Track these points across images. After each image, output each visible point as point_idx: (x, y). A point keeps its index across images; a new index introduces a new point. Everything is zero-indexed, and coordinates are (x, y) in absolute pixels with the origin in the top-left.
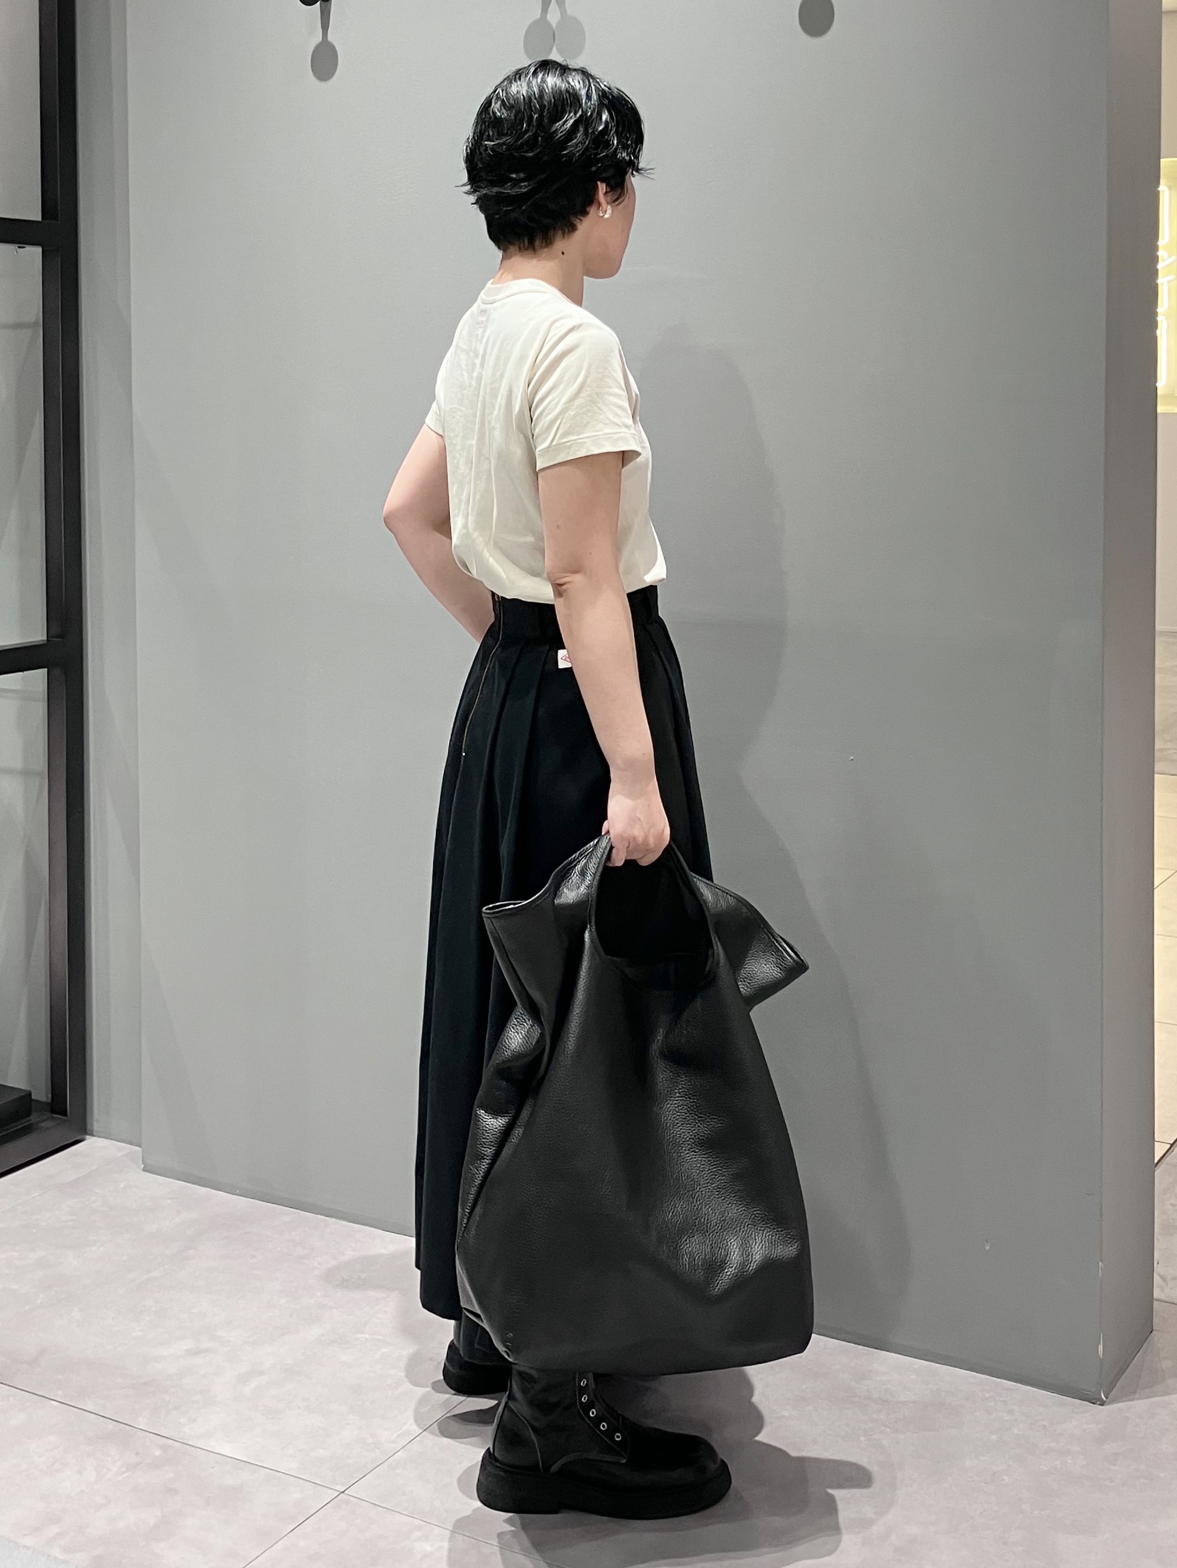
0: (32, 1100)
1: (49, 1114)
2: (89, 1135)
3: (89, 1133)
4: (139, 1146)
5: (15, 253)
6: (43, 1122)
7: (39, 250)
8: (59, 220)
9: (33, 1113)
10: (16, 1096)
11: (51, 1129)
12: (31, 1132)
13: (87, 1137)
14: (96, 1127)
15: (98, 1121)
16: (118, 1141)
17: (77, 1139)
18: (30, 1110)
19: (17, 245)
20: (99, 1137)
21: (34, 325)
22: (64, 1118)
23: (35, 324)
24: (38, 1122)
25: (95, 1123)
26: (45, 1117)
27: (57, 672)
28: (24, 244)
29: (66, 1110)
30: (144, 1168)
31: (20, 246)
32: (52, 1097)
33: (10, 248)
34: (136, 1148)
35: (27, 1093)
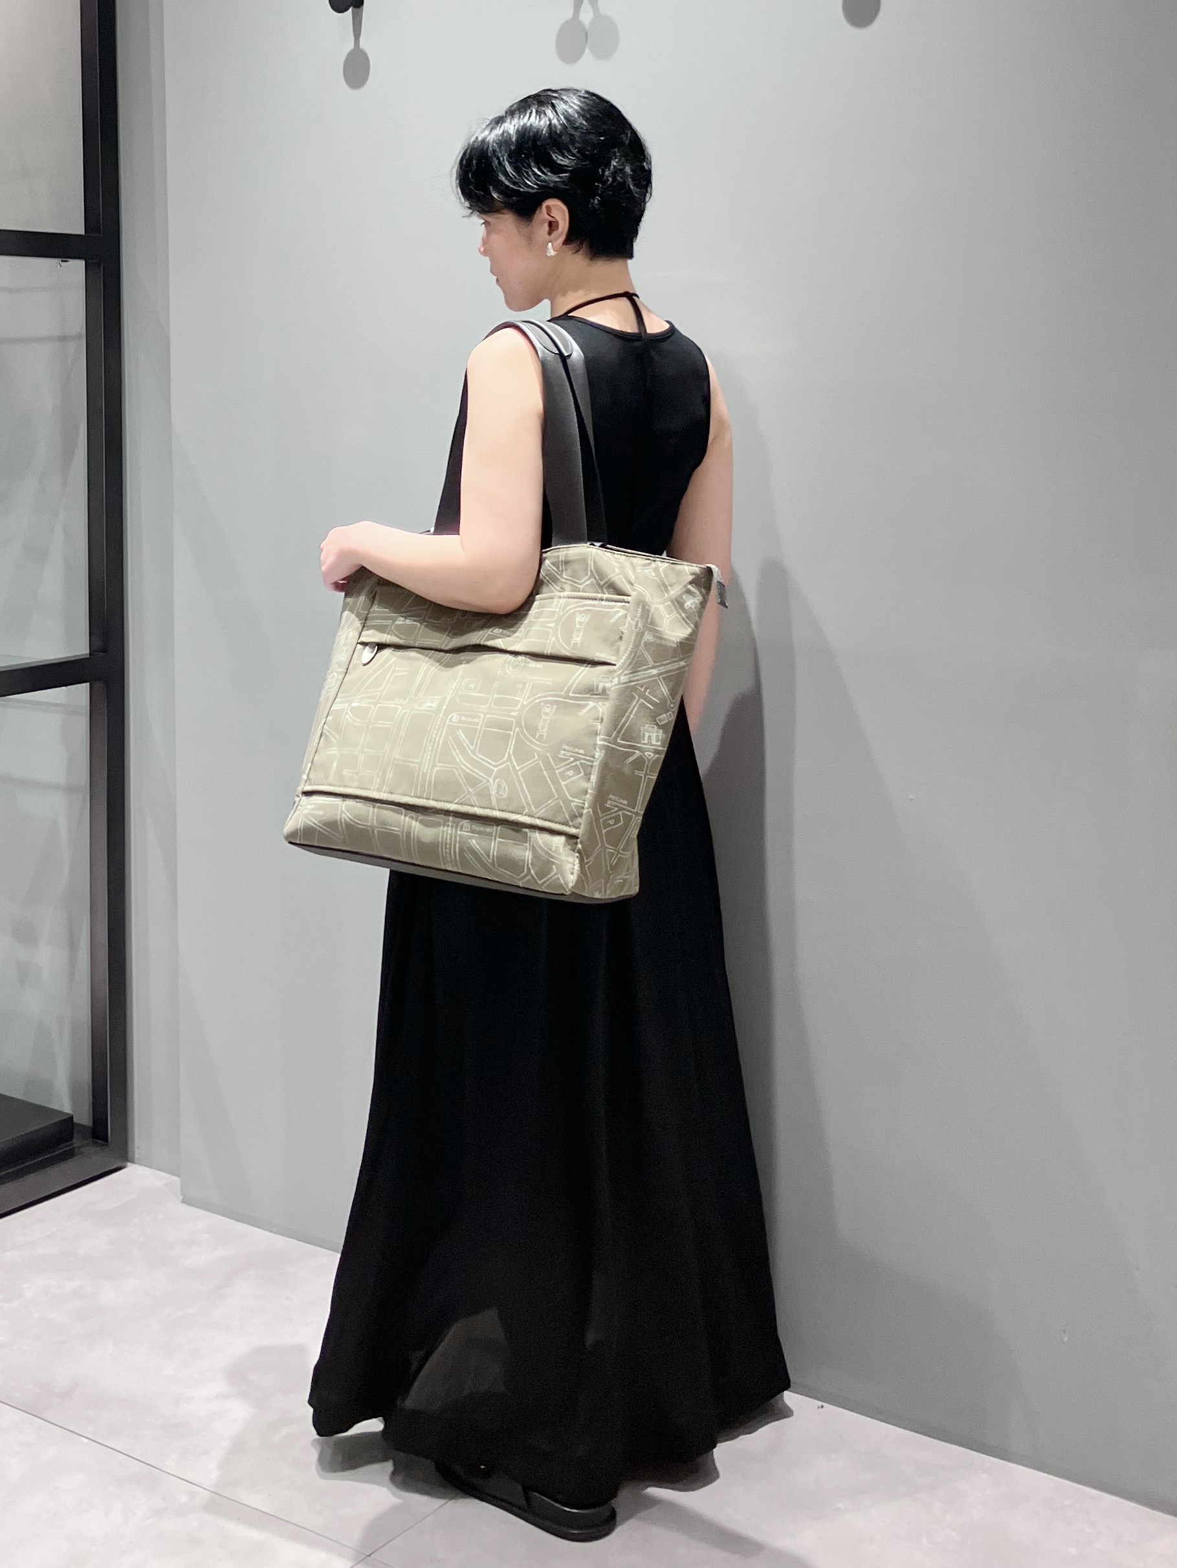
0: (73, 1124)
1: (90, 1139)
2: (129, 1161)
3: (129, 1158)
4: (179, 1177)
5: (59, 266)
6: (83, 1146)
7: (83, 262)
8: (101, 234)
9: (74, 1138)
10: (60, 1119)
11: (90, 1155)
12: (71, 1157)
13: (129, 1164)
14: (137, 1156)
15: (138, 1148)
16: (157, 1170)
17: (119, 1165)
18: (72, 1134)
19: (60, 259)
20: (136, 1164)
21: (79, 337)
22: (104, 1143)
24: (80, 1147)
25: (136, 1149)
26: (87, 1142)
27: (100, 686)
28: (67, 258)
29: (107, 1135)
30: (183, 1199)
31: (63, 259)
32: (94, 1122)
33: (54, 262)
34: (176, 1178)
35: (71, 1116)
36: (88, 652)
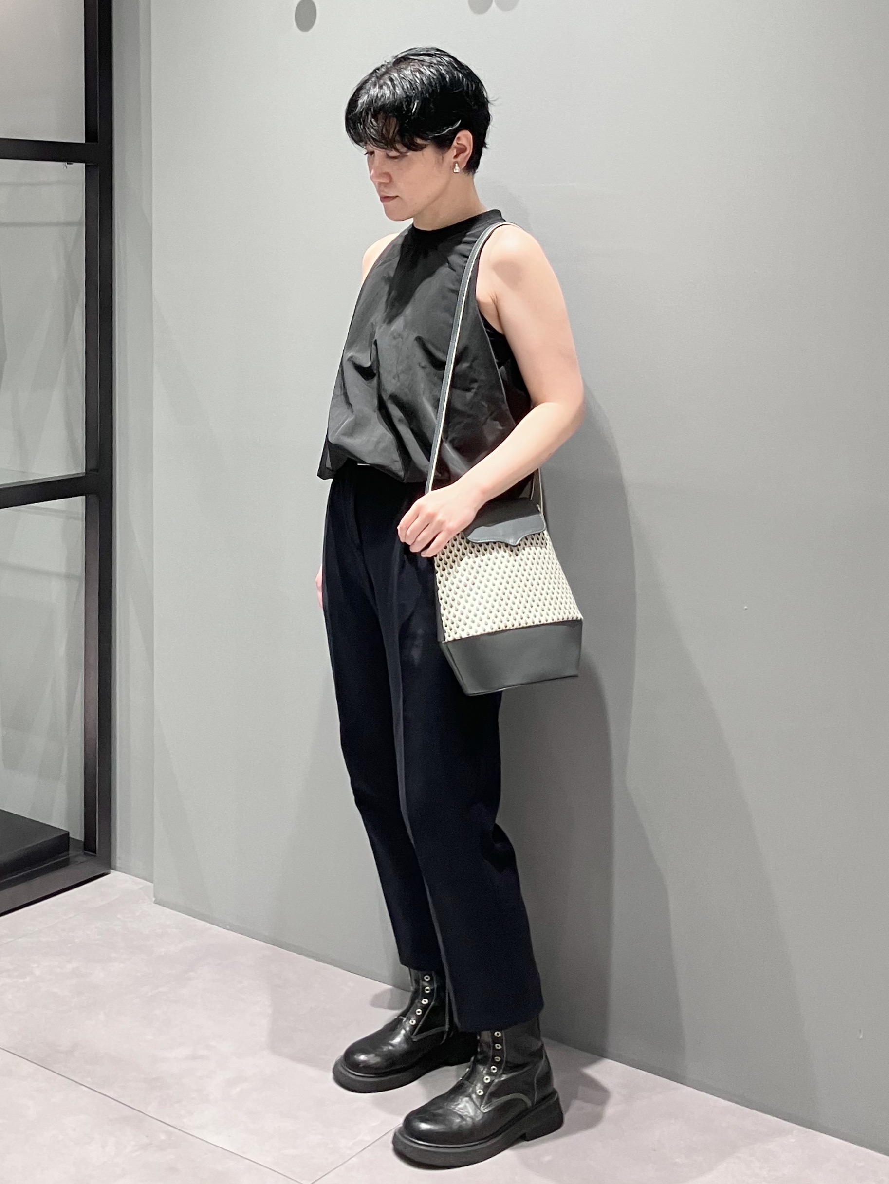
0: (69, 838)
1: (81, 852)
2: (113, 869)
3: (113, 866)
4: (152, 882)
5: (65, 168)
6: (76, 856)
7: (84, 165)
8: (99, 140)
9: (70, 849)
10: (59, 835)
11: (82, 865)
12: (67, 865)
13: (111, 871)
14: (118, 863)
15: (120, 859)
16: (133, 876)
17: (103, 872)
18: (68, 846)
19: (67, 163)
20: (118, 871)
21: (80, 223)
22: (94, 854)
23: (78, 224)
24: (74, 857)
25: (118, 860)
26: (78, 853)
27: (93, 499)
28: (72, 161)
29: (95, 849)
30: (155, 901)
31: (69, 163)
32: (85, 837)
33: (60, 165)
34: (149, 883)
35: (66, 832)
36: (84, 471)
